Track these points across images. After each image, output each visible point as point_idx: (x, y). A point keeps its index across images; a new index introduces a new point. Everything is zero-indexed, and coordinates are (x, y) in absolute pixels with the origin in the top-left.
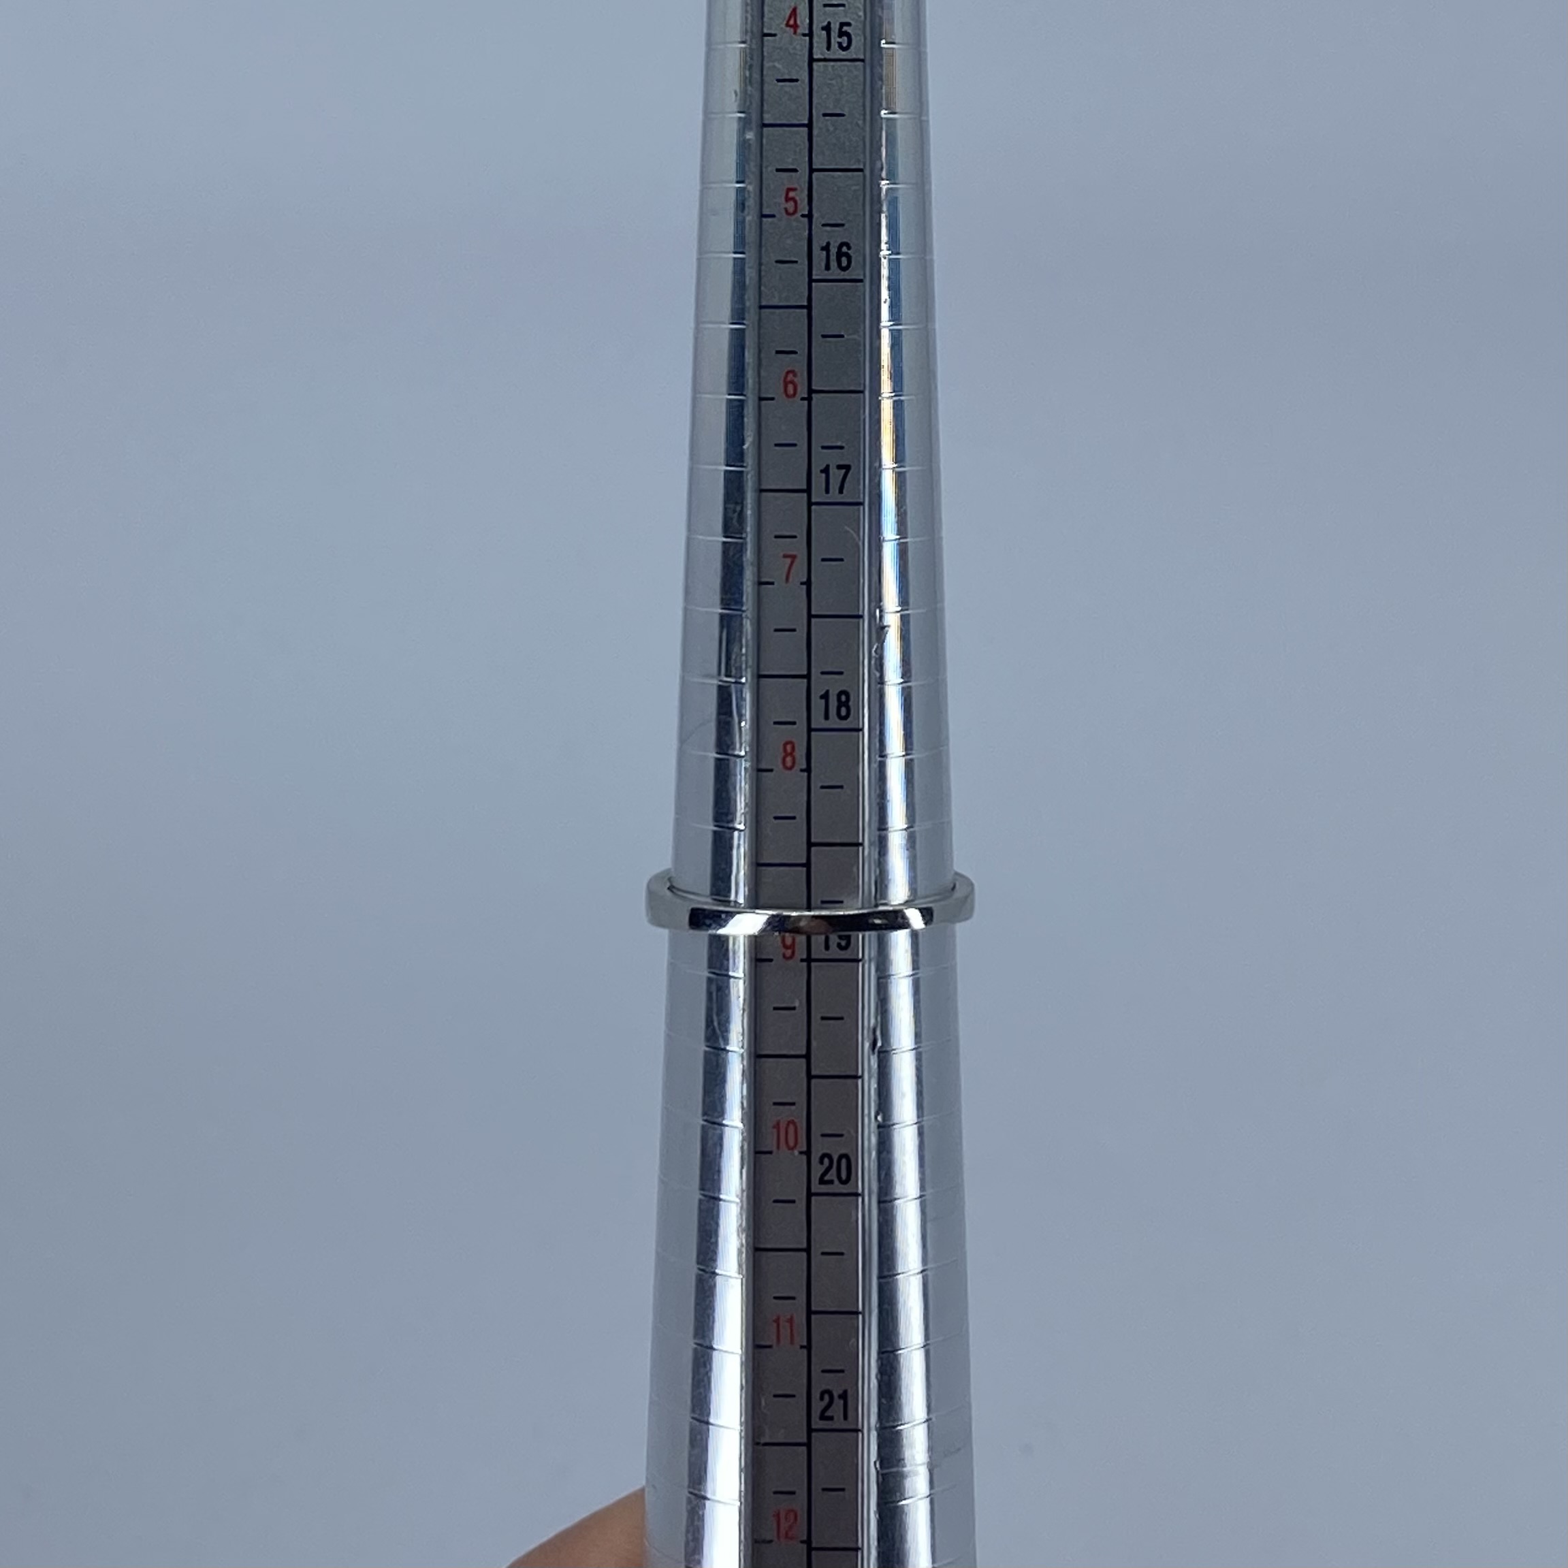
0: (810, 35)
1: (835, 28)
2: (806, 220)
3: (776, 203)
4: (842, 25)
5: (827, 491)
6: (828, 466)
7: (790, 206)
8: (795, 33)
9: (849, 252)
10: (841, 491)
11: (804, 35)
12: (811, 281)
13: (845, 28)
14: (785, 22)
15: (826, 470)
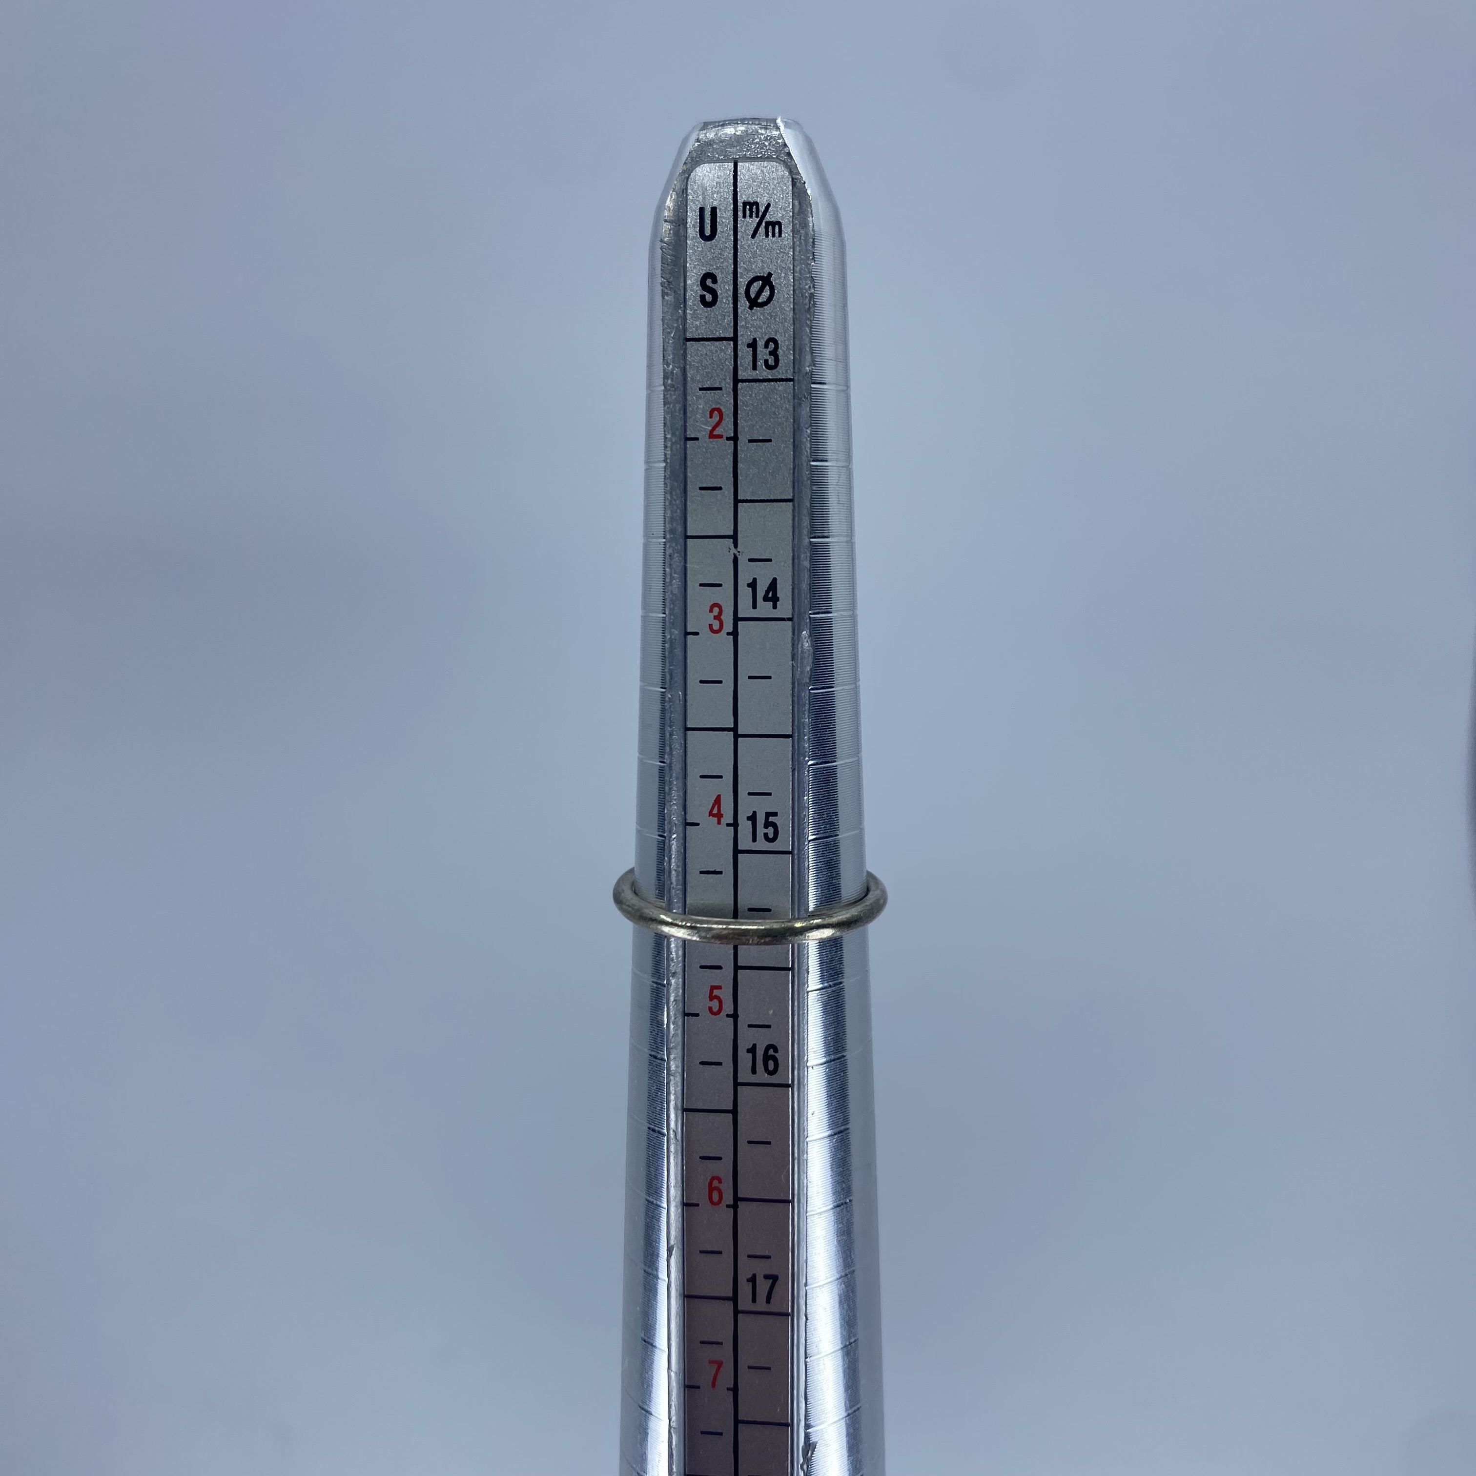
0: (735, 825)
1: (761, 820)
2: (731, 1020)
3: (701, 1003)
4: (768, 815)
5: (754, 1300)
6: (754, 1276)
7: (715, 1004)
8: (719, 823)
9: (776, 1055)
10: (768, 1300)
11: (728, 825)
12: (736, 1084)
13: (771, 819)
14: (709, 810)
15: (753, 1280)
